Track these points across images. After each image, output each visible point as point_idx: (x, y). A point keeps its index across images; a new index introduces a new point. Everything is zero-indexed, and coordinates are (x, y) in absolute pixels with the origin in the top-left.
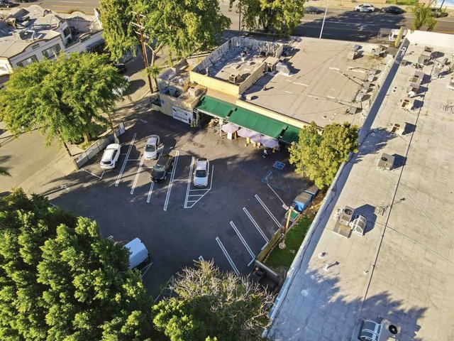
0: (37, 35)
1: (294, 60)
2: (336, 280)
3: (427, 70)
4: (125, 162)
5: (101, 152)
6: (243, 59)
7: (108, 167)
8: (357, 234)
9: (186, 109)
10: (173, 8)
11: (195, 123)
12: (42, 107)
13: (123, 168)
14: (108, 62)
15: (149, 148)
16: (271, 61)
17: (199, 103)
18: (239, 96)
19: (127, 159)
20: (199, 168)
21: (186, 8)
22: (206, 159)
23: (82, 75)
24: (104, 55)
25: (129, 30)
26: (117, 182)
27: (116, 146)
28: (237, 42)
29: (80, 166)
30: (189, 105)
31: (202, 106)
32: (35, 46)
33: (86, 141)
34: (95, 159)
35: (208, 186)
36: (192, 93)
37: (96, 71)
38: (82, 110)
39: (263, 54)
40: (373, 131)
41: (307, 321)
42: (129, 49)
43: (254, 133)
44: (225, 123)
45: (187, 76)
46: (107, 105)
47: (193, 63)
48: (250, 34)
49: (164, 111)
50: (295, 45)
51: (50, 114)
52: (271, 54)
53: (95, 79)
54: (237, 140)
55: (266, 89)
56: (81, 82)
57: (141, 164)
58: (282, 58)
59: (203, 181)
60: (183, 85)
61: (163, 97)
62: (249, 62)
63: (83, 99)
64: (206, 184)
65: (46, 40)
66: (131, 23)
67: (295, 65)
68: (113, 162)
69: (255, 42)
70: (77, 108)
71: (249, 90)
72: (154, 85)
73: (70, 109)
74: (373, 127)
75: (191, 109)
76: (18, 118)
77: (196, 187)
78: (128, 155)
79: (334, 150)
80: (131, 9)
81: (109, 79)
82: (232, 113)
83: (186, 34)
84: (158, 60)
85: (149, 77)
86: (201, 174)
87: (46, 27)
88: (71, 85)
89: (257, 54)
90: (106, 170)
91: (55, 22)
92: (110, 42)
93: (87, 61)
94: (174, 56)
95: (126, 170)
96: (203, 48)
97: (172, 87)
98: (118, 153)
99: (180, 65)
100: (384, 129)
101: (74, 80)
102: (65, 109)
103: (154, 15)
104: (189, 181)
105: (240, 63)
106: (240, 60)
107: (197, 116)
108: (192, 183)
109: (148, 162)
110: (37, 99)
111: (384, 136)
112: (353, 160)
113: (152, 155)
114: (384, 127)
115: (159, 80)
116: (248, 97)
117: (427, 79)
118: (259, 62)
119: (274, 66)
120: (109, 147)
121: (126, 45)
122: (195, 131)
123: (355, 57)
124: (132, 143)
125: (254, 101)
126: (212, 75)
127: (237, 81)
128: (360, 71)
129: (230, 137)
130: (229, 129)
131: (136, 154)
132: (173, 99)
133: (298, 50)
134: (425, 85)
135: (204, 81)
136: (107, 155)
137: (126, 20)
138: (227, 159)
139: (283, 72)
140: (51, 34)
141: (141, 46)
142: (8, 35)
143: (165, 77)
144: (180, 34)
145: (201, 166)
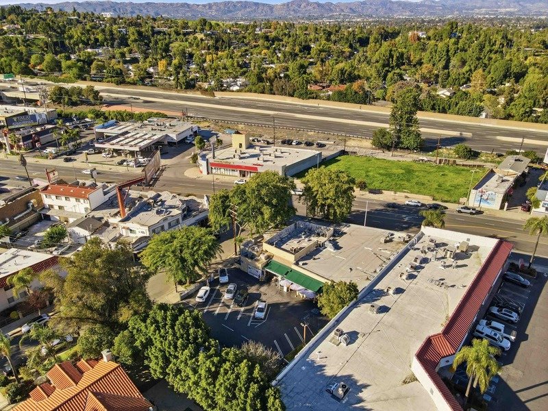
0: (166, 212)
1: (341, 241)
2: (324, 366)
3: (429, 255)
4: (212, 299)
5: (197, 291)
6: (303, 237)
7: (201, 300)
8: (343, 344)
9: (257, 268)
10: (257, 203)
11: (263, 278)
12: (170, 259)
13: (210, 303)
14: (211, 233)
15: (229, 292)
16: (322, 239)
17: (267, 265)
18: (294, 262)
19: (214, 297)
20: (260, 306)
21: (266, 203)
22: (265, 302)
23: (195, 241)
24: (209, 229)
25: (227, 214)
26: (205, 311)
27: (207, 288)
28: (301, 224)
29: (183, 298)
30: (259, 265)
31: (269, 266)
32: (165, 219)
33: (188, 284)
34: (192, 295)
35: (264, 319)
36: (263, 258)
37: (204, 239)
38: (193, 262)
39: (318, 235)
40: (374, 290)
41: (300, 380)
42: (225, 225)
43: (301, 287)
44: (282, 279)
45: (262, 245)
46: (207, 260)
47: (267, 237)
48: (313, 219)
49: (242, 269)
50: (345, 229)
51: (174, 262)
52: (323, 235)
53: (202, 244)
54: (290, 293)
55: (314, 259)
56: (194, 245)
57: (222, 301)
58: (332, 238)
59: (262, 315)
60: (257, 252)
61: (243, 258)
62: (307, 239)
63: (193, 255)
64: (263, 317)
65: (172, 216)
66: (229, 210)
67: (340, 244)
68: (205, 297)
69: (313, 225)
70: (190, 260)
71: (303, 259)
72: (238, 250)
73: (186, 261)
74: (376, 288)
75: (260, 268)
76: (155, 264)
77: (256, 319)
78: (214, 295)
79: (340, 298)
80: (230, 201)
81: (210, 244)
82: (288, 273)
83: (263, 219)
84: (244, 233)
85: (235, 244)
86: (260, 310)
87: (171, 207)
88: (188, 247)
89: (314, 233)
90: (199, 302)
91: (178, 203)
92: (212, 219)
93: (198, 232)
94: (253, 232)
95: (211, 305)
96: (276, 227)
97: (250, 252)
98: (208, 292)
99: (258, 238)
100: (382, 290)
101: (190, 244)
102: (183, 260)
103: (244, 206)
104: (252, 315)
105: (300, 239)
106: (301, 237)
107: (265, 273)
108: (254, 316)
109: (227, 300)
110: (168, 253)
111: (381, 293)
112: (355, 305)
113: (230, 296)
114: (383, 289)
115: (242, 247)
116: (301, 263)
117: (425, 261)
118: (314, 239)
119: (323, 244)
120: (202, 288)
121: (223, 222)
122: (262, 284)
123: (386, 242)
124: (218, 288)
125: (304, 266)
126: (278, 246)
127: (295, 251)
128: (386, 251)
129: (285, 290)
130: (284, 283)
131: (219, 295)
132: (250, 261)
133: (345, 233)
134: (423, 265)
135: (272, 250)
136: (201, 293)
137: (225, 208)
138: (281, 304)
139: (330, 248)
140: (175, 212)
141: (233, 224)
142: (147, 211)
143: (246, 245)
144: (259, 218)
145: (262, 305)
